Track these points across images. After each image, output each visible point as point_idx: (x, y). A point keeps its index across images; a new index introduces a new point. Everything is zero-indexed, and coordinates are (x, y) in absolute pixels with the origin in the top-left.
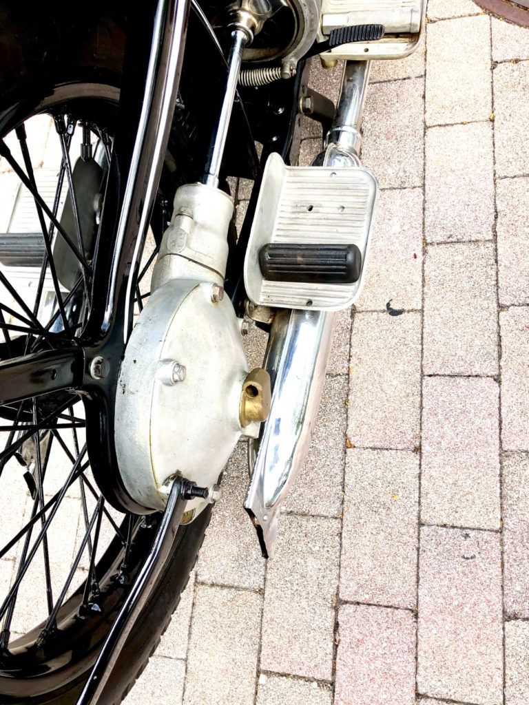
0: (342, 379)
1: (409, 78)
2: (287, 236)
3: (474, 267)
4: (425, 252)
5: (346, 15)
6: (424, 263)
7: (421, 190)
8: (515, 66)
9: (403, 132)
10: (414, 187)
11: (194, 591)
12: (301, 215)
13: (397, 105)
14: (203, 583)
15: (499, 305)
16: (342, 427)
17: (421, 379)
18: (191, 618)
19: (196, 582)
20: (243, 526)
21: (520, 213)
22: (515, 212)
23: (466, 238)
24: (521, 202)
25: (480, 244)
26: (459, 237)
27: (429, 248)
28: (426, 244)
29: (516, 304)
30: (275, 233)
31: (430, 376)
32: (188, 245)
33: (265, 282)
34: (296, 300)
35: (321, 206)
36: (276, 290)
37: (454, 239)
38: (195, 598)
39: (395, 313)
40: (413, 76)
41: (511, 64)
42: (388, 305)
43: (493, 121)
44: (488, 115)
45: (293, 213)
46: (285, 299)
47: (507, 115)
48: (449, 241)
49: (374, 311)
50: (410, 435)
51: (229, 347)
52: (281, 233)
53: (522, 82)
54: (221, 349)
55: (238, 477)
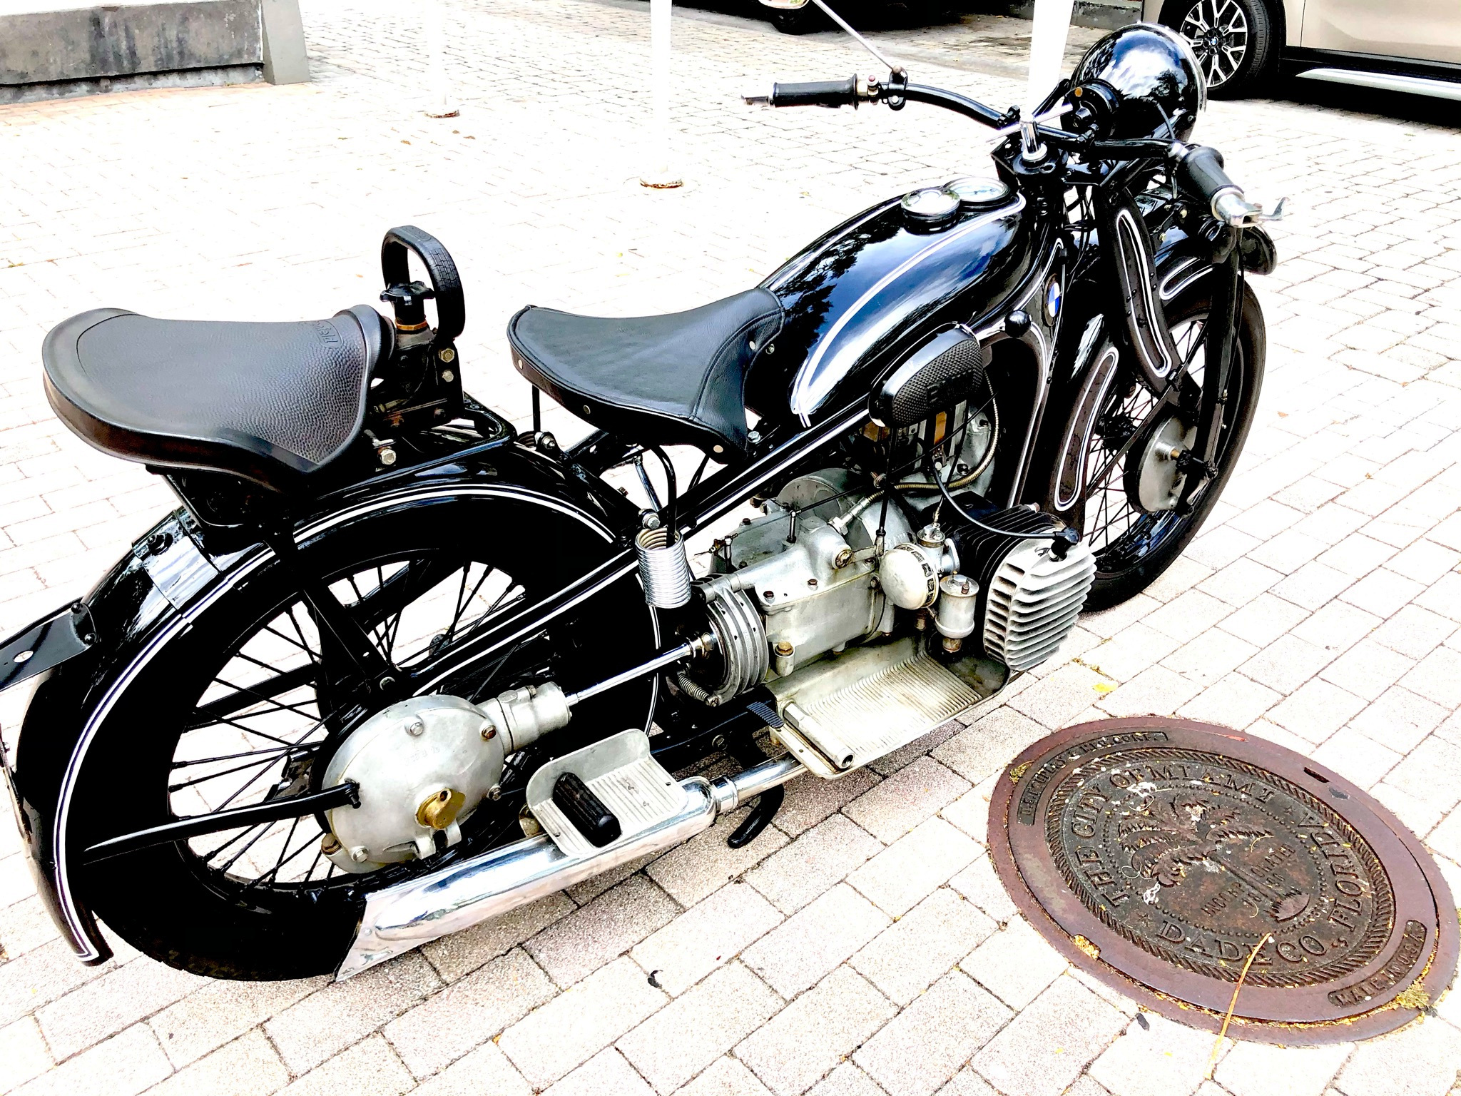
0: (553, 989)
1: (875, 837)
2: (596, 789)
3: (750, 1007)
4: (729, 962)
5: (804, 715)
6: (718, 969)
7: (783, 918)
8: (959, 901)
9: (823, 868)
10: (781, 912)
11: (252, 1029)
12: (621, 787)
13: (844, 846)
14: (264, 1031)
15: (730, 1051)
16: (509, 1022)
17: (608, 1046)
18: (222, 1046)
19: (262, 1024)
20: (347, 1019)
21: (831, 1003)
22: (829, 998)
23: (770, 982)
24: (843, 996)
25: (775, 995)
26: (767, 976)
27: (736, 962)
28: (737, 957)
29: (745, 1062)
30: (594, 781)
31: (617, 1049)
32: (511, 703)
33: (550, 801)
34: (553, 827)
35: (637, 792)
36: (549, 810)
37: (760, 974)
38: (244, 1034)
39: (652, 981)
40: (879, 838)
41: (957, 896)
42: (655, 972)
43: (895, 921)
44: (897, 915)
45: (618, 781)
46: (548, 820)
47: (910, 927)
48: (756, 971)
49: (641, 967)
50: (546, 1076)
51: (462, 765)
52: (597, 785)
53: (949, 915)
54: (455, 757)
55: (391, 982)
